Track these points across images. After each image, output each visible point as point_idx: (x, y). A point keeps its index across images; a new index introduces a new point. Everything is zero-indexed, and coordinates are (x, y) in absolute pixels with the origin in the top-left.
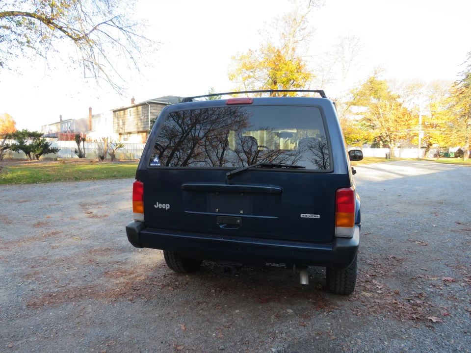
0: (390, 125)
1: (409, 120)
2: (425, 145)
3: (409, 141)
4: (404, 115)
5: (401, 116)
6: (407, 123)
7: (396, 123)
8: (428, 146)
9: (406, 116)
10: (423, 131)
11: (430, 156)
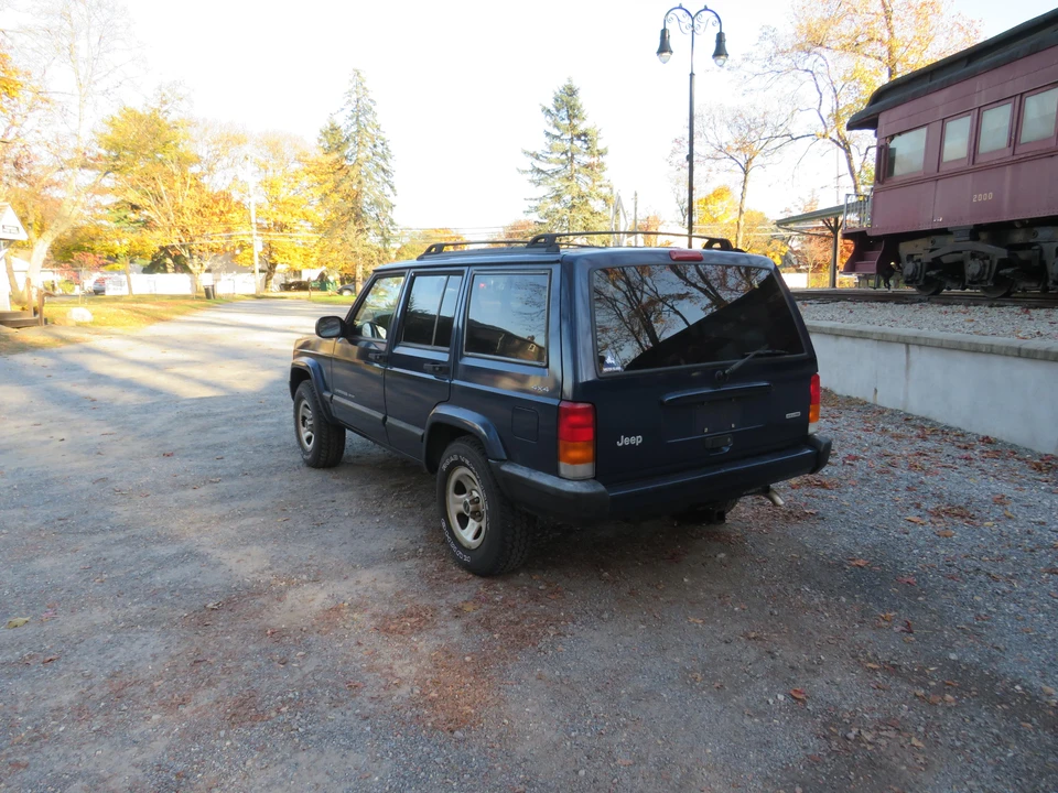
0: (186, 220)
1: (228, 212)
2: (266, 268)
3: (231, 259)
4: (217, 202)
5: (210, 203)
6: (224, 219)
7: (201, 218)
8: (270, 268)
9: (221, 203)
10: (261, 238)
11: (274, 289)
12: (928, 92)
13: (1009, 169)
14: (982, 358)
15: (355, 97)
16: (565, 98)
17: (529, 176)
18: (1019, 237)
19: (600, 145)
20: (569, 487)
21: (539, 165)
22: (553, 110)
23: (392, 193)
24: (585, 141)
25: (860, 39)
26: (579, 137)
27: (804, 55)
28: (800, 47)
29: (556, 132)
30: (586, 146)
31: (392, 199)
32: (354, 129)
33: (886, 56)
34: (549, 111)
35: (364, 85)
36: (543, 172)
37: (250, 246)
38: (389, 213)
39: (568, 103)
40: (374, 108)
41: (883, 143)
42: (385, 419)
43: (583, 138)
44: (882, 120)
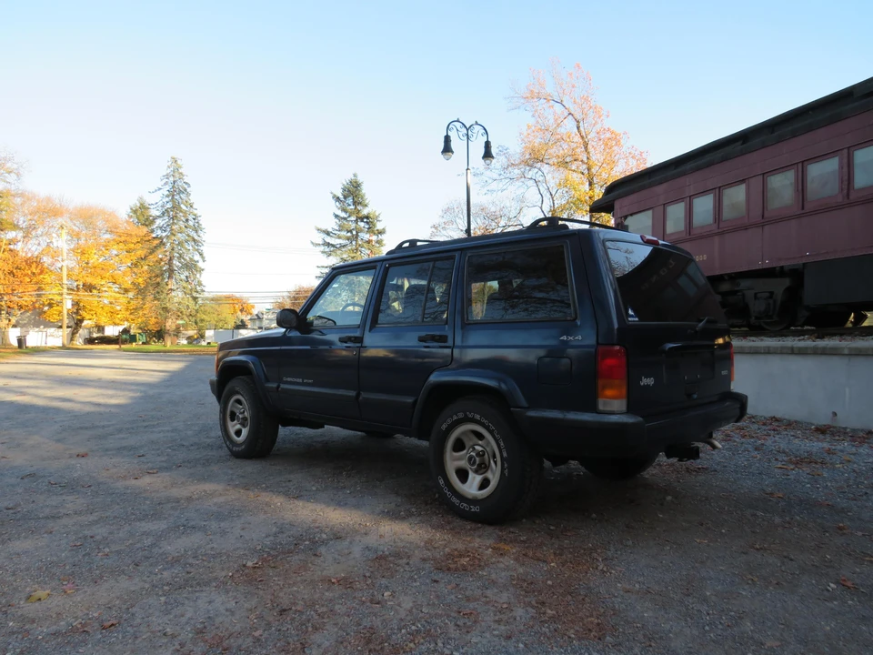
1: (40, 274)
2: (72, 324)
3: (39, 316)
4: (29, 265)
5: (23, 265)
6: (35, 280)
7: (12, 278)
8: (77, 324)
9: (34, 265)
10: (70, 297)
11: (79, 342)
12: (651, 186)
13: (716, 239)
14: (762, 357)
15: (172, 179)
16: (352, 189)
17: (322, 248)
18: (725, 287)
19: (379, 226)
20: (614, 418)
21: (328, 239)
22: (341, 197)
23: (201, 261)
24: (367, 223)
25: (568, 159)
26: (362, 219)
27: (528, 168)
28: (526, 163)
29: (343, 215)
30: (367, 226)
31: (201, 264)
32: (169, 206)
33: (586, 172)
34: (338, 198)
35: (180, 171)
36: (333, 246)
37: (59, 303)
38: (198, 276)
39: (353, 193)
40: (188, 190)
41: (619, 221)
42: (358, 395)
43: (365, 220)
44: (617, 205)
